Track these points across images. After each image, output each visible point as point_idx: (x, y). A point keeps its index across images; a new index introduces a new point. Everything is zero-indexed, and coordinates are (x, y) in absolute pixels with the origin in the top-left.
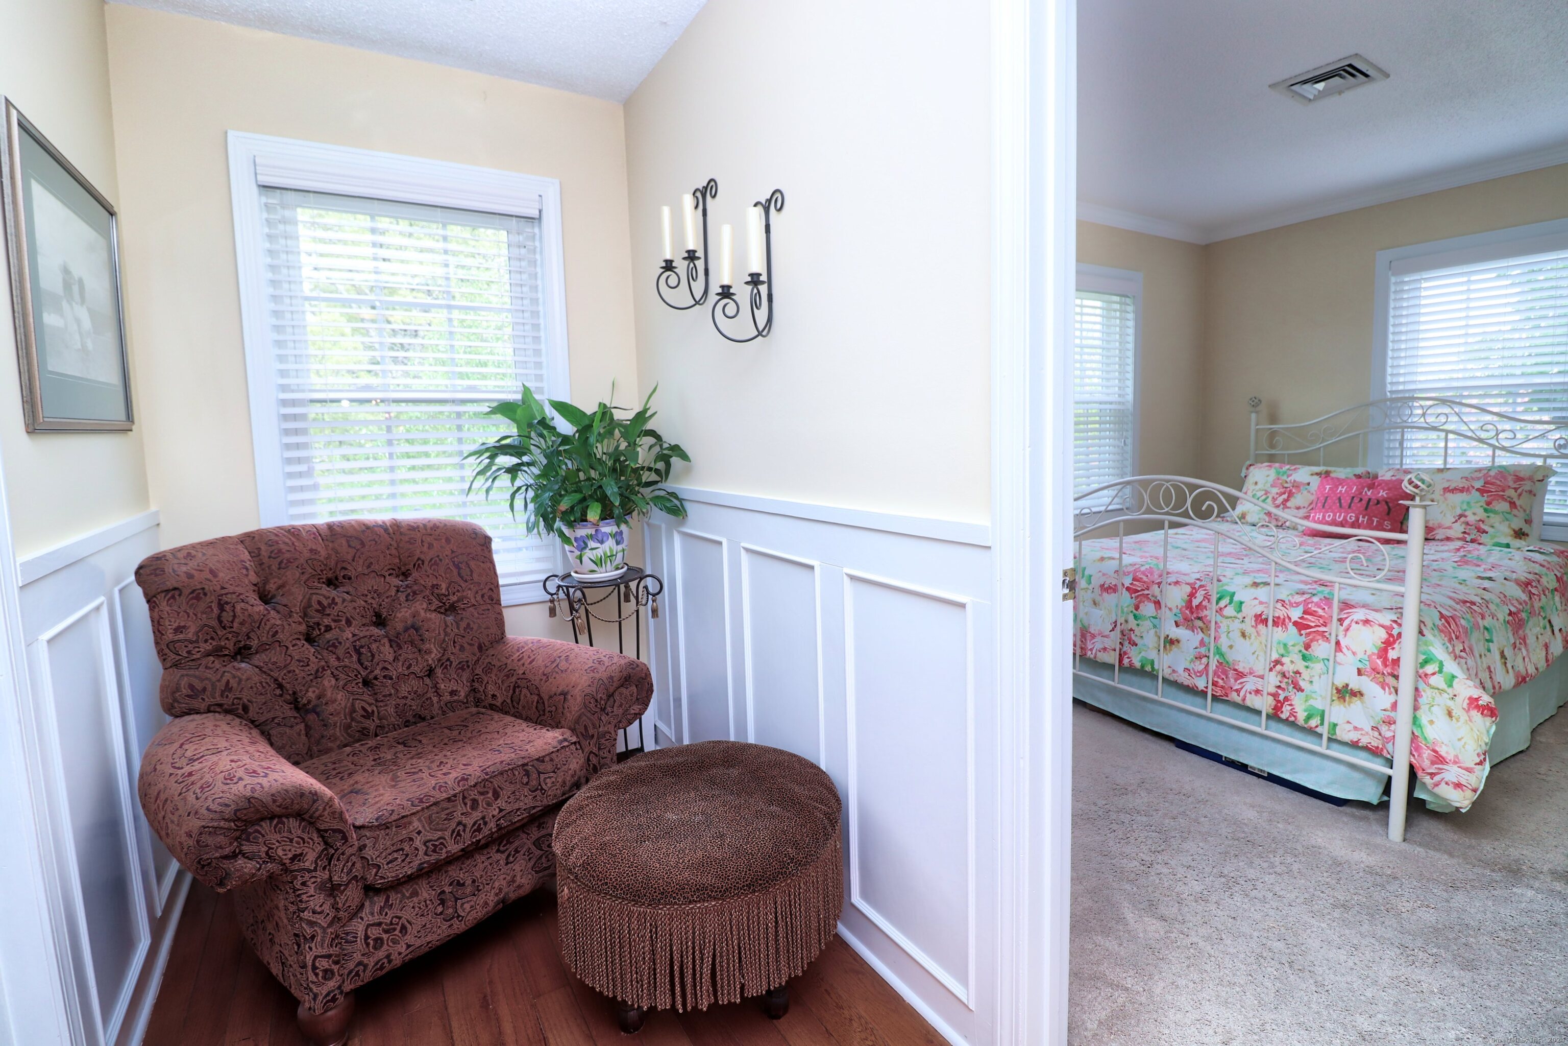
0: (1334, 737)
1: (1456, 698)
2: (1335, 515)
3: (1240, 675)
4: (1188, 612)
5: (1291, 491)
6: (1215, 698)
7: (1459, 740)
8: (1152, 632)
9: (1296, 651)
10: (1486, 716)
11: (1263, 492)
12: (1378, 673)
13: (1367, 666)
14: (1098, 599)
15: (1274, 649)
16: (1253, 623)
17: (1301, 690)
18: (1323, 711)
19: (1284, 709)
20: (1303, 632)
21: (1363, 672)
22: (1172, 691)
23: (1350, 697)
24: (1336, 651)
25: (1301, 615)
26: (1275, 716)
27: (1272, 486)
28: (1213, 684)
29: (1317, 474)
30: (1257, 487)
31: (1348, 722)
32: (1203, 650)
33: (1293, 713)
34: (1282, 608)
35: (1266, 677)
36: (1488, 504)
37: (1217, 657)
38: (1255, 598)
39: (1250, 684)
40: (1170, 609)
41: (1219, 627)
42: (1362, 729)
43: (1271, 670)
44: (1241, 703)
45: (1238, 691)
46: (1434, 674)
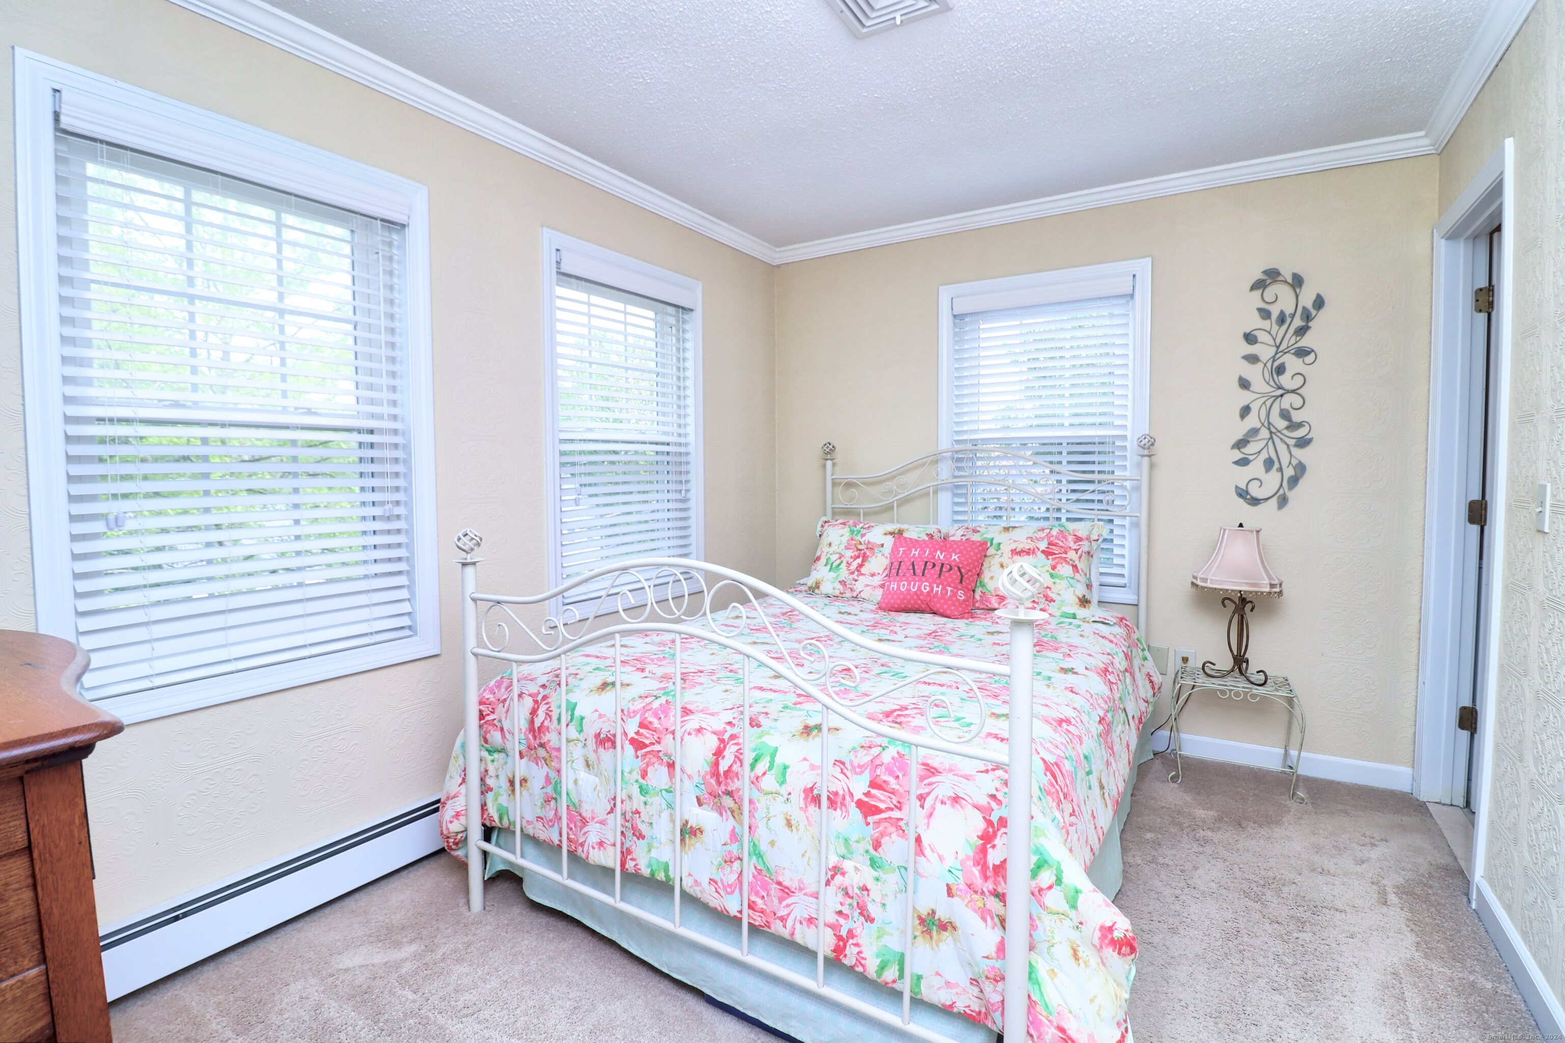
0: (919, 997)
1: (1083, 927)
2: (909, 585)
3: (786, 892)
4: (713, 781)
5: (865, 554)
6: (754, 930)
7: (1092, 1001)
8: (665, 815)
9: (862, 851)
10: (1124, 955)
11: (838, 556)
12: (976, 892)
13: (959, 882)
14: (592, 757)
15: (832, 847)
16: (802, 804)
17: (870, 919)
18: (902, 955)
19: (847, 951)
20: (870, 819)
21: (954, 891)
22: (696, 916)
23: (938, 933)
24: (916, 854)
25: (866, 789)
26: (835, 962)
27: (847, 548)
28: (750, 907)
29: (891, 533)
30: (831, 550)
31: (938, 974)
32: (734, 848)
33: (860, 960)
34: (841, 777)
35: (821, 896)
36: (1054, 568)
37: (754, 858)
38: (805, 759)
39: (800, 907)
40: (689, 777)
41: (756, 809)
42: (957, 985)
43: (828, 883)
44: (789, 938)
45: (783, 919)
46: (1050, 887)
